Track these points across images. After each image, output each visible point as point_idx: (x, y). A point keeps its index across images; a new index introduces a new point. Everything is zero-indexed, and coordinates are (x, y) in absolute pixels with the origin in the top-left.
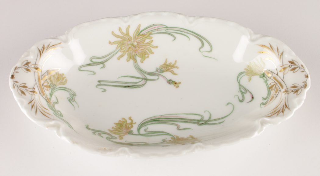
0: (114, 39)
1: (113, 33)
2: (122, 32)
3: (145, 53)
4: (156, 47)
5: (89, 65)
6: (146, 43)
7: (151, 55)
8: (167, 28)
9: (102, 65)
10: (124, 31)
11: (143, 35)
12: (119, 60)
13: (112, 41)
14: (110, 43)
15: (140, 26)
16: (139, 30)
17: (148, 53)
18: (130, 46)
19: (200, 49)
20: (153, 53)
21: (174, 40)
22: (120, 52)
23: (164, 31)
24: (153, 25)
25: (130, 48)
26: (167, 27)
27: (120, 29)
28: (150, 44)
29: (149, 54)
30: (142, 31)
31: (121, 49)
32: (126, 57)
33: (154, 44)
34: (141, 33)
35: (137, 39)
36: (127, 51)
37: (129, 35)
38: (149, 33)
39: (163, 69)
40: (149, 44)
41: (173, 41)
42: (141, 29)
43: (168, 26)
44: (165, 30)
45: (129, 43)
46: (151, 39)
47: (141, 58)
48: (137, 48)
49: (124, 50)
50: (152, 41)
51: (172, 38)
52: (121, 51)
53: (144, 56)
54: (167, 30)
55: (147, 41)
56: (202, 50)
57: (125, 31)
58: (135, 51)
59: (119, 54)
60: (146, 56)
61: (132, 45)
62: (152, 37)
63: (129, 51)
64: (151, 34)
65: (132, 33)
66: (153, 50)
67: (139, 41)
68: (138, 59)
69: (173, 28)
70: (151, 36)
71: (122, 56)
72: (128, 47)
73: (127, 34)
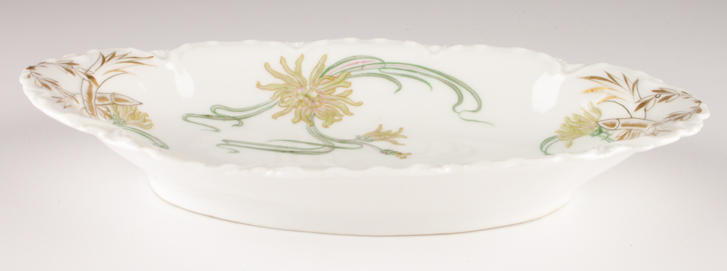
0: (268, 79)
1: (267, 66)
2: (286, 67)
3: (334, 114)
4: (360, 104)
5: (208, 116)
6: (337, 95)
7: (346, 118)
8: (384, 65)
9: (236, 122)
10: (292, 65)
11: (332, 78)
12: (276, 118)
13: (263, 83)
14: (259, 85)
15: (325, 57)
16: (324, 65)
17: (341, 113)
18: (301, 98)
19: (454, 108)
20: (352, 114)
21: (399, 90)
22: (279, 105)
23: (377, 71)
24: (355, 58)
25: (301, 101)
26: (383, 63)
27: (282, 61)
28: (345, 97)
29: (342, 116)
30: (328, 69)
31: (282, 101)
32: (291, 115)
33: (354, 97)
34: (328, 73)
35: (319, 84)
36: (294, 107)
37: (301, 75)
38: (345, 74)
39: (373, 138)
40: (343, 97)
41: (395, 92)
42: (328, 64)
43: (386, 61)
44: (379, 69)
45: (299, 91)
46: (349, 87)
47: (323, 121)
48: (317, 103)
49: (289, 104)
50: (351, 91)
51: (394, 87)
52: (282, 105)
53: (331, 117)
54: (384, 68)
55: (339, 91)
56: (458, 109)
57: (292, 67)
58: (311, 108)
59: (277, 109)
60: (336, 118)
61: (306, 96)
62: (350, 83)
63: (300, 107)
64: (348, 76)
65: (307, 71)
66: (352, 109)
67: (323, 91)
68: (318, 122)
69: (396, 65)
70: (348, 80)
71: (282, 114)
72: (296, 100)
73: (298, 73)
